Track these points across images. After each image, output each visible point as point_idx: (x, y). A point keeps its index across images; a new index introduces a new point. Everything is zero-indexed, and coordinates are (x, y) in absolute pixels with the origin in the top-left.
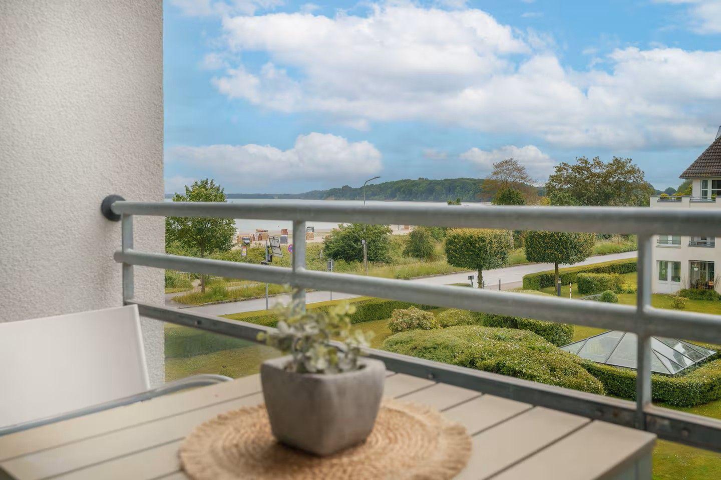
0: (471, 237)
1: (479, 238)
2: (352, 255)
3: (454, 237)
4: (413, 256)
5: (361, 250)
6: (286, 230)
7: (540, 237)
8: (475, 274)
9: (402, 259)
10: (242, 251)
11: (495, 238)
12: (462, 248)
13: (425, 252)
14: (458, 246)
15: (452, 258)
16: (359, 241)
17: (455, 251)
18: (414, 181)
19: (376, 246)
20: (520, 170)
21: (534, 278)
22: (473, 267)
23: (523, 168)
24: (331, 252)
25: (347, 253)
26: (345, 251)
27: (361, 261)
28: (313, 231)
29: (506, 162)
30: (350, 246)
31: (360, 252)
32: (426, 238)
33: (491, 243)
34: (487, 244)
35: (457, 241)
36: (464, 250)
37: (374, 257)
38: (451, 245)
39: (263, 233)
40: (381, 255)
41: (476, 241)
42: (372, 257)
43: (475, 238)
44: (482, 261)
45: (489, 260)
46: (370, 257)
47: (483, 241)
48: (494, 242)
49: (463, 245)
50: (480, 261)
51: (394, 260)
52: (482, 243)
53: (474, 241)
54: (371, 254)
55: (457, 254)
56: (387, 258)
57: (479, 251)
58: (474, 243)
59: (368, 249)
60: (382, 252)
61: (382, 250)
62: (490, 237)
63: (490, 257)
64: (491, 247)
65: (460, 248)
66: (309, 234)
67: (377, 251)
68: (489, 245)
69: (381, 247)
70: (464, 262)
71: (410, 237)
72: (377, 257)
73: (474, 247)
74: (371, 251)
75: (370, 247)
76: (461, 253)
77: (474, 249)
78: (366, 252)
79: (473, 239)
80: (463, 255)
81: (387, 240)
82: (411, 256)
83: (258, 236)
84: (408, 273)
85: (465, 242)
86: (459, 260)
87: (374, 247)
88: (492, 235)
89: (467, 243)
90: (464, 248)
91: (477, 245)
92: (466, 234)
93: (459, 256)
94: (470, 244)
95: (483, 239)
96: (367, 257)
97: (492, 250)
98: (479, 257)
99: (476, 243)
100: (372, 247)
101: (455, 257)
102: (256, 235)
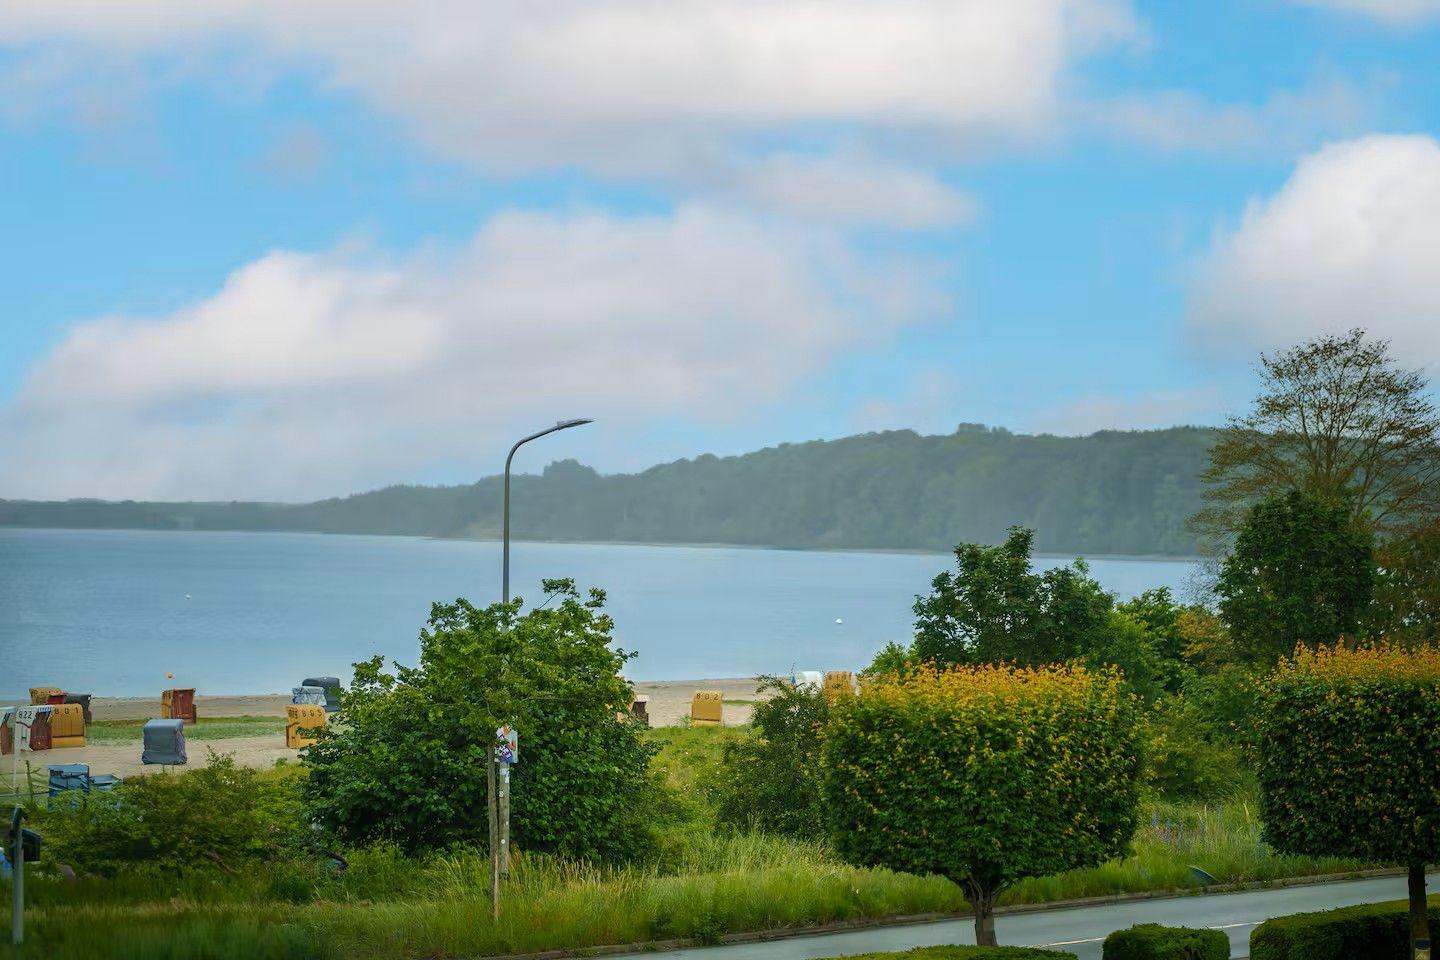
0: (946, 721)
1: (982, 729)
3: (867, 723)
7: (1326, 729)
9: (712, 845)
11: (1064, 728)
12: (900, 777)
14: (883, 770)
15: (854, 827)
17: (868, 790)
19: (565, 774)
20: (1395, 389)
21: (1303, 934)
23: (1413, 384)
25: (414, 809)
26: (403, 796)
27: (481, 847)
29: (1330, 350)
30: (430, 774)
33: (1040, 751)
34: (1021, 758)
35: (876, 738)
36: (910, 787)
37: (557, 832)
38: (853, 763)
39: (57, 711)
40: (594, 822)
41: (966, 740)
42: (545, 832)
43: (962, 725)
44: (994, 840)
45: (1034, 835)
46: (531, 832)
47: (1004, 744)
48: (1054, 748)
49: (904, 763)
50: (988, 842)
51: (666, 845)
52: (995, 750)
53: (960, 742)
54: (540, 816)
55: (876, 803)
56: (627, 834)
57: (979, 794)
58: (955, 750)
59: (524, 787)
60: (601, 804)
61: (599, 793)
62: (1035, 723)
63: (1037, 822)
64: (1040, 771)
65: (890, 777)
66: (300, 714)
67: (573, 801)
68: (1033, 763)
69: (596, 776)
70: (914, 846)
71: (760, 729)
72: (571, 828)
73: (959, 773)
74: (540, 796)
75: (535, 780)
76: (898, 803)
77: (955, 782)
78: (511, 801)
79: (957, 731)
80: (909, 809)
81: (631, 741)
82: (759, 829)
83: (30, 722)
84: (714, 911)
85: (916, 745)
86: (887, 836)
87: (555, 779)
88: (1048, 716)
89: (926, 752)
90: (910, 779)
91: (970, 758)
92: (924, 709)
93: (886, 814)
94: (937, 754)
95: (1001, 734)
96: (515, 826)
97: (1045, 789)
98: (982, 822)
99: (967, 753)
100: (545, 780)
101: (871, 821)
102: (18, 719)
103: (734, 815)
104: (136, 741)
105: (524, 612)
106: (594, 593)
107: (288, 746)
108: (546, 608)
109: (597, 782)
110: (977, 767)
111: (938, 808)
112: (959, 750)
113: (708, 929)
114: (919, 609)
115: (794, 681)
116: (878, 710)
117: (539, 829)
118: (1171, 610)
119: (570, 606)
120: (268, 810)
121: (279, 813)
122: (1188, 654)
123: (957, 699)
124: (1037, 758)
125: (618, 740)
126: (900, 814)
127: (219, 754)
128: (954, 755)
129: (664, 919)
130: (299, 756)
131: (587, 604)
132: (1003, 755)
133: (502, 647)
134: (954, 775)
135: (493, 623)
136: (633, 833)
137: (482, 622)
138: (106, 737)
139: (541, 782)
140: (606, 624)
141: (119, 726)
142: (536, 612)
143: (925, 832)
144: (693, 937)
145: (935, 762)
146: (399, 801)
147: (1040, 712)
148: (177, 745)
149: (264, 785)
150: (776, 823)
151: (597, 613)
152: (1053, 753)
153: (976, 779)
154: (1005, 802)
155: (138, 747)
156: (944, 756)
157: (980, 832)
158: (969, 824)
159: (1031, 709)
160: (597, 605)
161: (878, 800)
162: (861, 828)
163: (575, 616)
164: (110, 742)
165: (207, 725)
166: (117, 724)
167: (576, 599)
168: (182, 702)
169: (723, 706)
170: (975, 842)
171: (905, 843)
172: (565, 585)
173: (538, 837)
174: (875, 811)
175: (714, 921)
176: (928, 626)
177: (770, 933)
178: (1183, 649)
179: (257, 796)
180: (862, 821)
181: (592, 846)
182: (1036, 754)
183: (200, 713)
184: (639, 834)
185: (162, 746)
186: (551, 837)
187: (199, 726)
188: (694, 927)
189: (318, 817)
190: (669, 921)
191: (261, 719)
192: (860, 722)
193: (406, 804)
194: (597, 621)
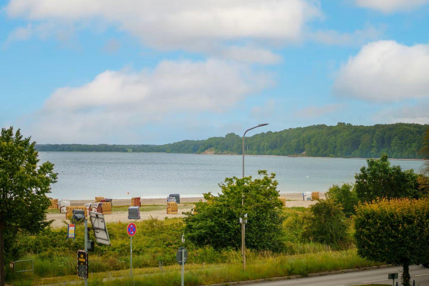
0: (392, 216)
1: (404, 218)
2: (225, 238)
3: (368, 216)
4: (315, 240)
5: (239, 231)
6: (139, 199)
8: (399, 270)
9: (300, 246)
10: (68, 230)
12: (379, 232)
13: (334, 235)
14: (373, 230)
15: (364, 247)
16: (235, 218)
17: (369, 237)
18: (331, 127)
19: (259, 226)
22: (396, 261)
24: (195, 234)
25: (218, 237)
26: (215, 233)
27: (237, 248)
28: (178, 201)
30: (222, 226)
31: (236, 234)
32: (334, 214)
34: (416, 227)
35: (371, 221)
36: (382, 235)
37: (257, 243)
38: (363, 228)
39: (104, 204)
40: (268, 240)
41: (399, 222)
42: (254, 243)
43: (398, 217)
44: (408, 252)
45: (420, 250)
46: (250, 243)
47: (410, 222)
48: (425, 224)
49: (380, 228)
50: (406, 252)
51: (288, 246)
52: (408, 225)
53: (397, 222)
54: (253, 238)
55: (371, 240)
56: (277, 244)
57: (403, 238)
58: (396, 224)
59: (248, 230)
60: (270, 235)
61: (269, 232)
62: (419, 216)
63: (420, 246)
64: (422, 231)
65: (375, 232)
66: (171, 205)
67: (262, 234)
68: (419, 228)
69: (268, 227)
70: (382, 253)
71: (313, 212)
72: (261, 242)
73: (397, 231)
74: (252, 233)
75: (251, 228)
76: (377, 240)
77: (396, 234)
78: (245, 235)
79: (395, 219)
80: (381, 242)
81: (278, 216)
82: (313, 241)
83: (97, 207)
84: (307, 267)
85: (383, 223)
86: (374, 250)
87: (257, 227)
88: (423, 213)
89: (387, 225)
90: (381, 233)
91: (400, 227)
92: (386, 212)
93: (374, 243)
94: (390, 226)
95: (409, 219)
96: (246, 242)
97: (423, 236)
98: (404, 246)
99: (399, 226)
100: (254, 228)
101: (369, 246)
102: (93, 206)
103: (305, 237)
104: (125, 212)
105: (253, 180)
106: (272, 174)
107: (167, 214)
108: (259, 179)
109: (269, 229)
110: (402, 230)
111: (390, 242)
112: (397, 225)
113: (305, 272)
114: (356, 177)
115: (303, 194)
116: (371, 212)
117: (252, 242)
118: (414, 176)
119: (266, 178)
120: (168, 234)
121: (170, 235)
122: (420, 188)
123: (396, 209)
124: (420, 227)
125: (274, 216)
126: (378, 243)
127: (153, 218)
128: (395, 226)
129: (293, 269)
130: (183, 221)
131: (270, 178)
132: (410, 226)
133: (246, 191)
134: (395, 232)
135: (244, 184)
136: (278, 243)
137: (240, 183)
138: (117, 211)
139: (253, 229)
140: (275, 184)
141: (120, 207)
142: (256, 180)
143: (387, 249)
144: (301, 274)
145: (389, 228)
146: (214, 234)
147: (421, 213)
148: (138, 214)
149: (166, 226)
150: (317, 239)
151: (273, 180)
152: (424, 225)
153: (402, 233)
154: (411, 240)
155: (126, 214)
156: (392, 226)
157: (404, 249)
158: (400, 246)
159: (418, 212)
160: (273, 177)
161: (371, 239)
162: (366, 248)
163: (267, 181)
164: (118, 212)
165: (144, 207)
166: (119, 207)
167: (267, 176)
168: (137, 201)
169: (286, 202)
170: (402, 252)
171: (380, 252)
172: (264, 172)
173: (252, 244)
174: (371, 243)
175: (307, 269)
176: (359, 183)
177: (323, 273)
178: (419, 187)
179: (164, 230)
180: (366, 245)
181: (267, 247)
182: (420, 225)
183: (142, 204)
184: (280, 244)
185: (134, 214)
186: (256, 244)
187: (142, 207)
188: (301, 272)
189: (188, 238)
190: (293, 270)
191: (158, 206)
192: (366, 216)
193: (215, 235)
194: (273, 182)
